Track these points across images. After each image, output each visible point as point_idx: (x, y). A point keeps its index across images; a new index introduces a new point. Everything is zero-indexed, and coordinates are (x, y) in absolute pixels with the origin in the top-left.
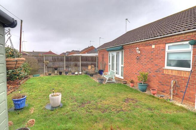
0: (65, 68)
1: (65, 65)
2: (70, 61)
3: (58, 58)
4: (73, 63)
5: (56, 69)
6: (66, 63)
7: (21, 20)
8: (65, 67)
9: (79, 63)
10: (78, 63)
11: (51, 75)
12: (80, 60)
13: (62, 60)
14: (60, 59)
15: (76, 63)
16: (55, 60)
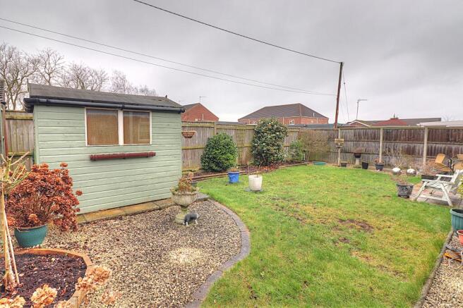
0: (380, 155)
1: (381, 149)
2: (395, 140)
3: (366, 134)
4: (402, 145)
5: (358, 156)
6: (383, 145)
7: (342, 63)
8: (381, 153)
9: (422, 145)
10: (418, 146)
11: (345, 166)
12: (423, 140)
13: (375, 138)
14: (371, 135)
15: (412, 145)
16: (360, 138)
